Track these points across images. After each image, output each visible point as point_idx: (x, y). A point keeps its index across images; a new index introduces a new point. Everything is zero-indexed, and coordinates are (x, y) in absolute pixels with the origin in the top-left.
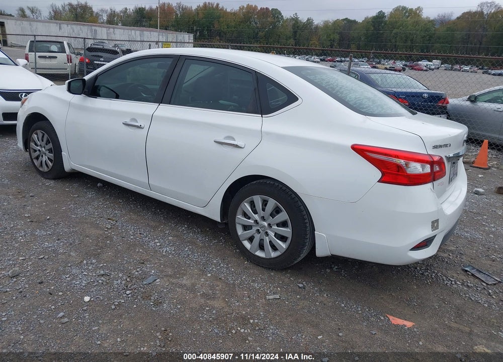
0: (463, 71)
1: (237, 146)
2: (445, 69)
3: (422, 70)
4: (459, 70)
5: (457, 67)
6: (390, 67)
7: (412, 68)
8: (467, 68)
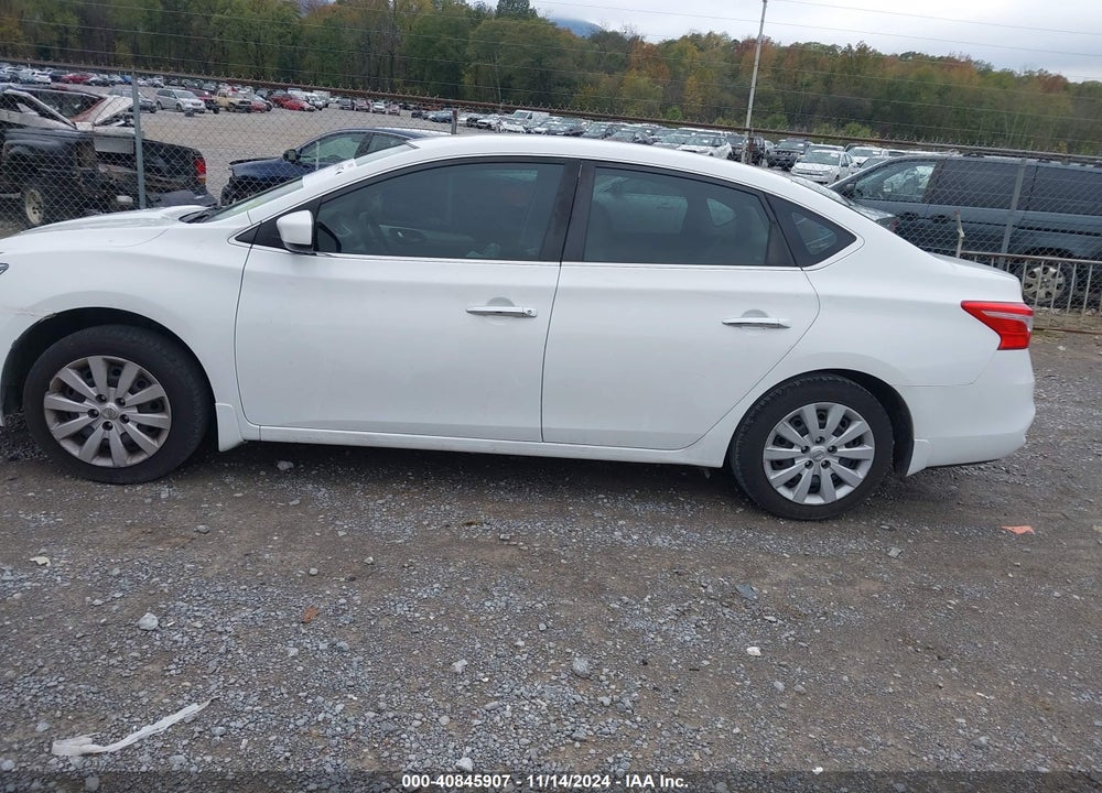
0: (374, 112)
1: (778, 326)
2: (342, 108)
3: (302, 109)
4: (367, 111)
5: (360, 102)
6: (242, 102)
7: (280, 103)
8: (380, 105)
